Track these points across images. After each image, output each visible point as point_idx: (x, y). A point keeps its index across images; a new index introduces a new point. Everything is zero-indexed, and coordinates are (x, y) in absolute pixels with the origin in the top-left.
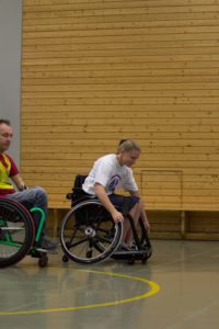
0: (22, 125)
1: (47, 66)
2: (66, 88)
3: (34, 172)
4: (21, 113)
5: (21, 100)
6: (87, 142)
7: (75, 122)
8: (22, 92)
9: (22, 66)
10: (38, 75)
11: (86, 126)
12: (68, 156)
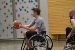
0: (49, 16)
1: (53, 2)
2: (58, 7)
3: (52, 26)
4: (48, 13)
5: (48, 10)
6: (64, 19)
7: (61, 14)
8: (48, 8)
9: (48, 3)
10: (52, 4)
11: (63, 15)
12: (60, 22)
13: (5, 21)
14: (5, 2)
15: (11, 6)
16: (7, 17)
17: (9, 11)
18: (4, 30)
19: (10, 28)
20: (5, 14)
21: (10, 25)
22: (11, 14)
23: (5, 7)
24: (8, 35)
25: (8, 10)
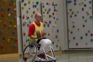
13: (84, 26)
14: (83, 3)
15: (90, 8)
16: (86, 21)
17: (88, 14)
18: (82, 38)
19: (89, 34)
20: (83, 17)
21: (89, 32)
22: (91, 17)
23: (83, 9)
24: (87, 44)
25: (87, 12)
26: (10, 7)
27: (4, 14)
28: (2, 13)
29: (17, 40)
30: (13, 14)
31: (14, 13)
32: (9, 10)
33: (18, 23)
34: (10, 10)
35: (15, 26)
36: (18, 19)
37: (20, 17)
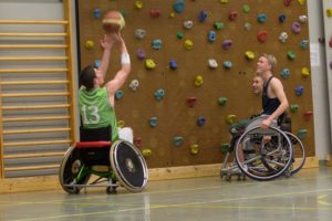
26: (287, 12)
27: (265, 34)
28: (261, 32)
29: (312, 114)
30: (296, 33)
31: (298, 30)
32: (281, 19)
33: (315, 61)
34: (286, 20)
35: (305, 71)
36: (314, 48)
37: (322, 41)
